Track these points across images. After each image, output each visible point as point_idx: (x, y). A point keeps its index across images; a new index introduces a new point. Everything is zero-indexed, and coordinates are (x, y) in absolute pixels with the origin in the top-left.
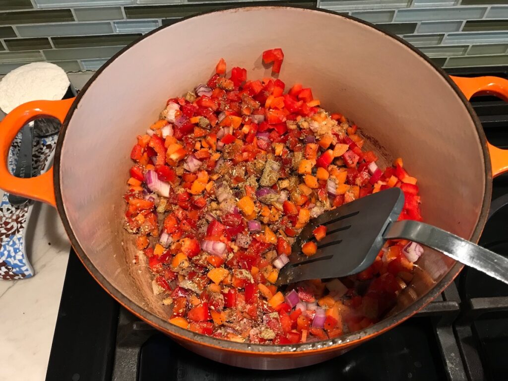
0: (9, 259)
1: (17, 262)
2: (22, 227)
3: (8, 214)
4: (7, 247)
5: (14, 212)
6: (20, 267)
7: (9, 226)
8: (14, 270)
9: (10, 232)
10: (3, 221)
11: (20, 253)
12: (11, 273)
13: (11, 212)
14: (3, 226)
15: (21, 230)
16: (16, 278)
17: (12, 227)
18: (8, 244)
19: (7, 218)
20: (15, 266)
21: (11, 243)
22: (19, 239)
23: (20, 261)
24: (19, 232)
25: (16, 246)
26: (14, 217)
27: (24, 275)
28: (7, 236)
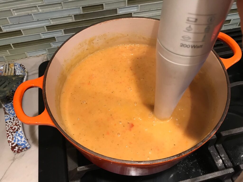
0: (19, 142)
1: (23, 142)
2: (20, 127)
3: (10, 124)
4: (16, 137)
5: (13, 122)
6: (24, 144)
7: (13, 128)
8: (22, 147)
9: (15, 131)
10: (10, 127)
11: (23, 138)
12: (21, 149)
13: (12, 122)
14: (10, 129)
15: (20, 128)
16: (23, 150)
17: (15, 128)
18: (16, 136)
19: (11, 125)
20: (22, 144)
21: (18, 135)
22: (21, 132)
23: (24, 141)
24: (19, 129)
25: (21, 136)
26: (14, 124)
27: (27, 148)
28: (14, 132)
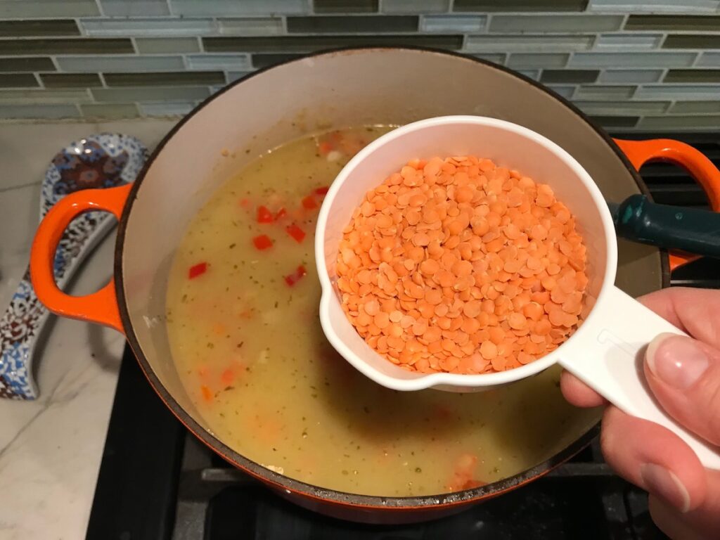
0: (8, 374)
1: (17, 379)
2: (31, 334)
3: (18, 312)
4: (9, 357)
5: (27, 310)
6: (20, 386)
7: (17, 329)
8: (13, 389)
9: (16, 338)
10: (11, 321)
11: (23, 369)
12: (9, 391)
13: (24, 310)
14: (10, 327)
15: (30, 338)
16: (15, 397)
17: (20, 332)
18: (10, 354)
19: (17, 318)
20: (15, 384)
21: (14, 353)
22: (25, 350)
23: (22, 379)
24: (26, 339)
25: (20, 359)
26: (26, 318)
27: (25, 397)
28: (12, 342)
